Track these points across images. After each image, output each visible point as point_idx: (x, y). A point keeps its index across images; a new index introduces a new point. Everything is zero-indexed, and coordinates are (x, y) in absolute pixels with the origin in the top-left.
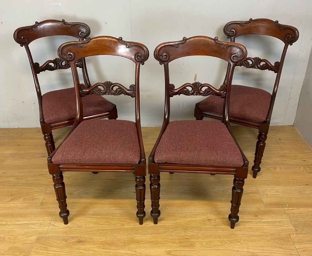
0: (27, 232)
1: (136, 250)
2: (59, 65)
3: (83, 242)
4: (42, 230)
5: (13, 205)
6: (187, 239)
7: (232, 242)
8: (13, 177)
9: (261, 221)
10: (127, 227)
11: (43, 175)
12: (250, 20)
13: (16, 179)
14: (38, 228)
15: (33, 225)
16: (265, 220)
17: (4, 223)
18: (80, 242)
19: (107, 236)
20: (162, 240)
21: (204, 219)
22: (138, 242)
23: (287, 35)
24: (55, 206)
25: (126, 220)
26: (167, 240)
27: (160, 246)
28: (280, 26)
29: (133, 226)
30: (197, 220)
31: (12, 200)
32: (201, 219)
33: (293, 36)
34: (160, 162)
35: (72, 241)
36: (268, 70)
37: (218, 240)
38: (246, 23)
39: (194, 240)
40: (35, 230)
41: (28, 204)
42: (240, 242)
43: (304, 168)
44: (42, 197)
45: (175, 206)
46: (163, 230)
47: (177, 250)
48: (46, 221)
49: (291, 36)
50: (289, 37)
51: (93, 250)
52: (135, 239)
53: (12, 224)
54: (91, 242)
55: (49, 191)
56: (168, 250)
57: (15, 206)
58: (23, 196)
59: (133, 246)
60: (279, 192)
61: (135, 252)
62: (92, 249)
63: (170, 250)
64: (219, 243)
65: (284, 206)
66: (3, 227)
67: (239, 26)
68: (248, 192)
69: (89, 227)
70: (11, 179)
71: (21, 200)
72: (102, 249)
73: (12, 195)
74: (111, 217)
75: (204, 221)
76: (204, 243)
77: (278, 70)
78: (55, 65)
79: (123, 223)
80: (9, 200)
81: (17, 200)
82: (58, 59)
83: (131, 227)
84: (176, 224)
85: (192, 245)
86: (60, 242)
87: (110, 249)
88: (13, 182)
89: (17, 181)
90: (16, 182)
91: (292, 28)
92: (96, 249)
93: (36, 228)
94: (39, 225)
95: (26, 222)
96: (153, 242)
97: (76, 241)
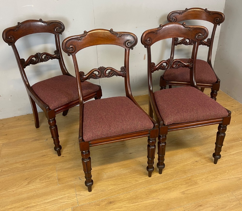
0: (60, 207)
1: (159, 197)
2: (40, 59)
3: (113, 202)
4: (72, 201)
5: (33, 187)
6: (189, 179)
7: (221, 174)
8: (18, 163)
9: (231, 154)
10: (140, 181)
11: (45, 156)
12: (186, 9)
13: (22, 164)
14: (68, 201)
15: (61, 199)
16: (233, 153)
17: (34, 205)
18: (111, 203)
19: (129, 193)
20: (172, 185)
21: (192, 162)
22: (156, 191)
23: (215, 18)
24: (72, 179)
25: (137, 176)
26: (176, 184)
27: (174, 190)
28: (209, 12)
29: (145, 180)
30: (188, 164)
31: (29, 183)
32: (190, 162)
33: (220, 19)
34: (169, 124)
35: (104, 204)
36: (202, 45)
37: (211, 174)
38: (183, 12)
39: (195, 179)
40: (66, 203)
41: (47, 183)
42: (226, 172)
43: (235, 111)
44: (56, 174)
45: (167, 157)
46: (169, 177)
47: (188, 190)
48: (72, 193)
49: (218, 19)
50: (218, 20)
51: (125, 207)
52: (152, 189)
53: (42, 203)
54: (119, 200)
55: (58, 168)
56: (181, 191)
57: (36, 188)
58: (38, 177)
59: (154, 195)
60: (230, 131)
61: (159, 199)
62: (123, 206)
63: (182, 191)
64: (213, 176)
65: (238, 140)
66: (35, 208)
67: (178, 14)
68: (210, 135)
69: (111, 189)
70: (18, 165)
71: (38, 180)
72: (132, 204)
73: (26, 179)
74: (124, 177)
75: (194, 163)
76: (203, 179)
77: (210, 44)
78: (37, 59)
79: (136, 179)
80: (27, 184)
81: (33, 182)
82: (39, 54)
83: (143, 180)
84: (175, 170)
85: (196, 183)
86: (94, 207)
87: (138, 202)
88: (20, 167)
89: (23, 165)
90: (23, 167)
91: (219, 13)
92: (127, 205)
93: (66, 201)
94: (67, 198)
95: (54, 199)
96: (167, 188)
97: (108, 203)
